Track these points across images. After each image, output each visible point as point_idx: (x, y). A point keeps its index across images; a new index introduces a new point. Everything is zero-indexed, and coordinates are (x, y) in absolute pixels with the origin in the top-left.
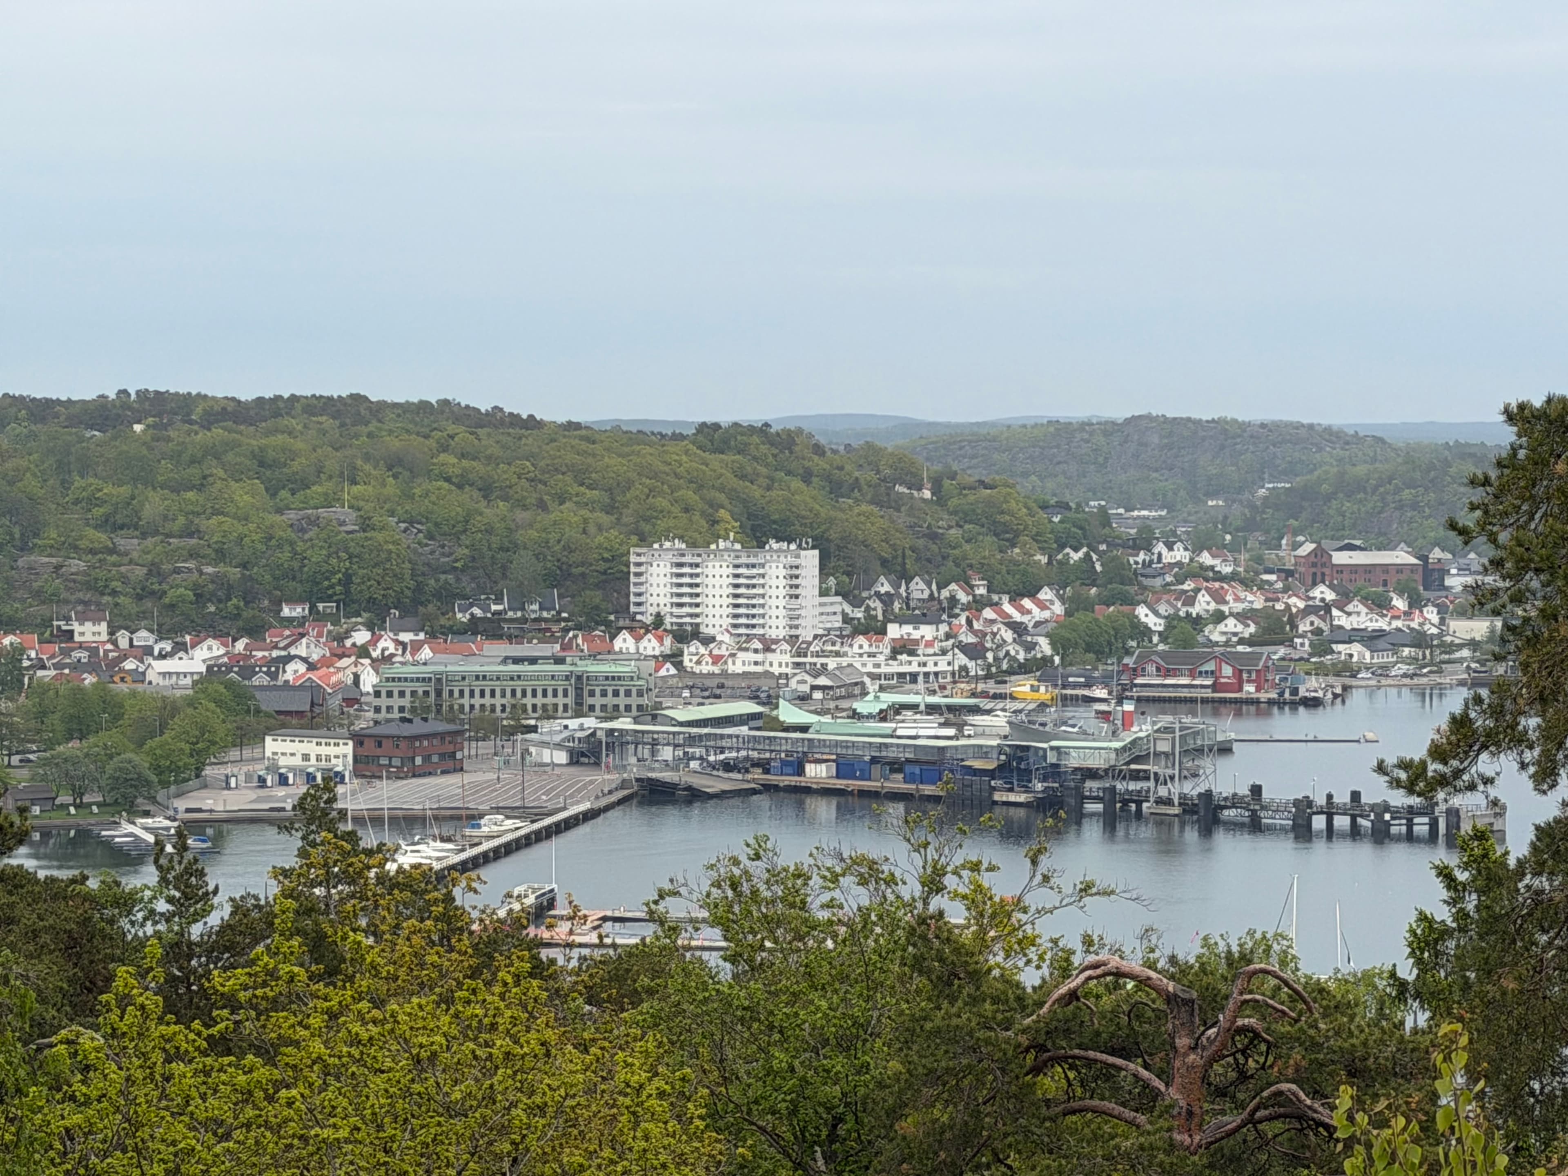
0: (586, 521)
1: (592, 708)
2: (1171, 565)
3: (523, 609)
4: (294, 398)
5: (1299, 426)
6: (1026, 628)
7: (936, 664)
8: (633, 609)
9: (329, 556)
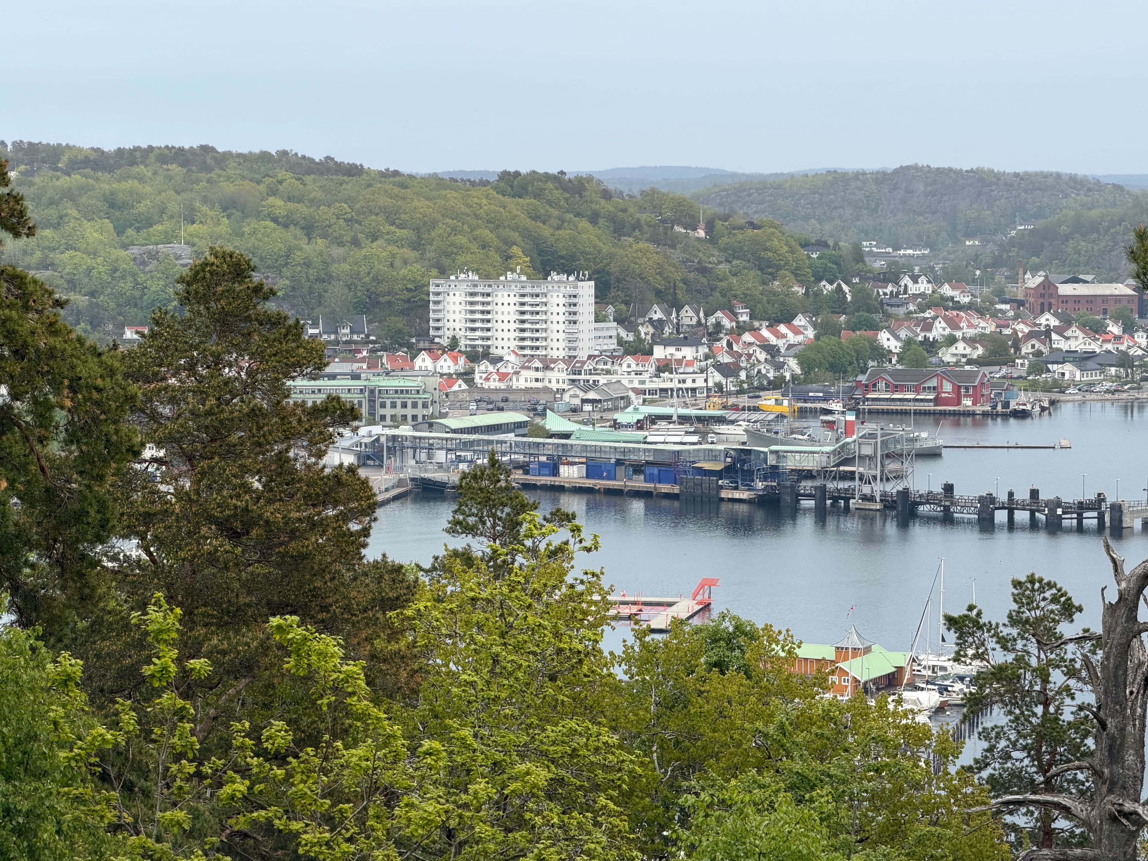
0: (393, 256)
1: (383, 418)
2: (915, 296)
3: (336, 333)
4: (151, 148)
5: (1046, 176)
6: (778, 350)
7: (694, 381)
8: (432, 332)
9: (166, 286)
